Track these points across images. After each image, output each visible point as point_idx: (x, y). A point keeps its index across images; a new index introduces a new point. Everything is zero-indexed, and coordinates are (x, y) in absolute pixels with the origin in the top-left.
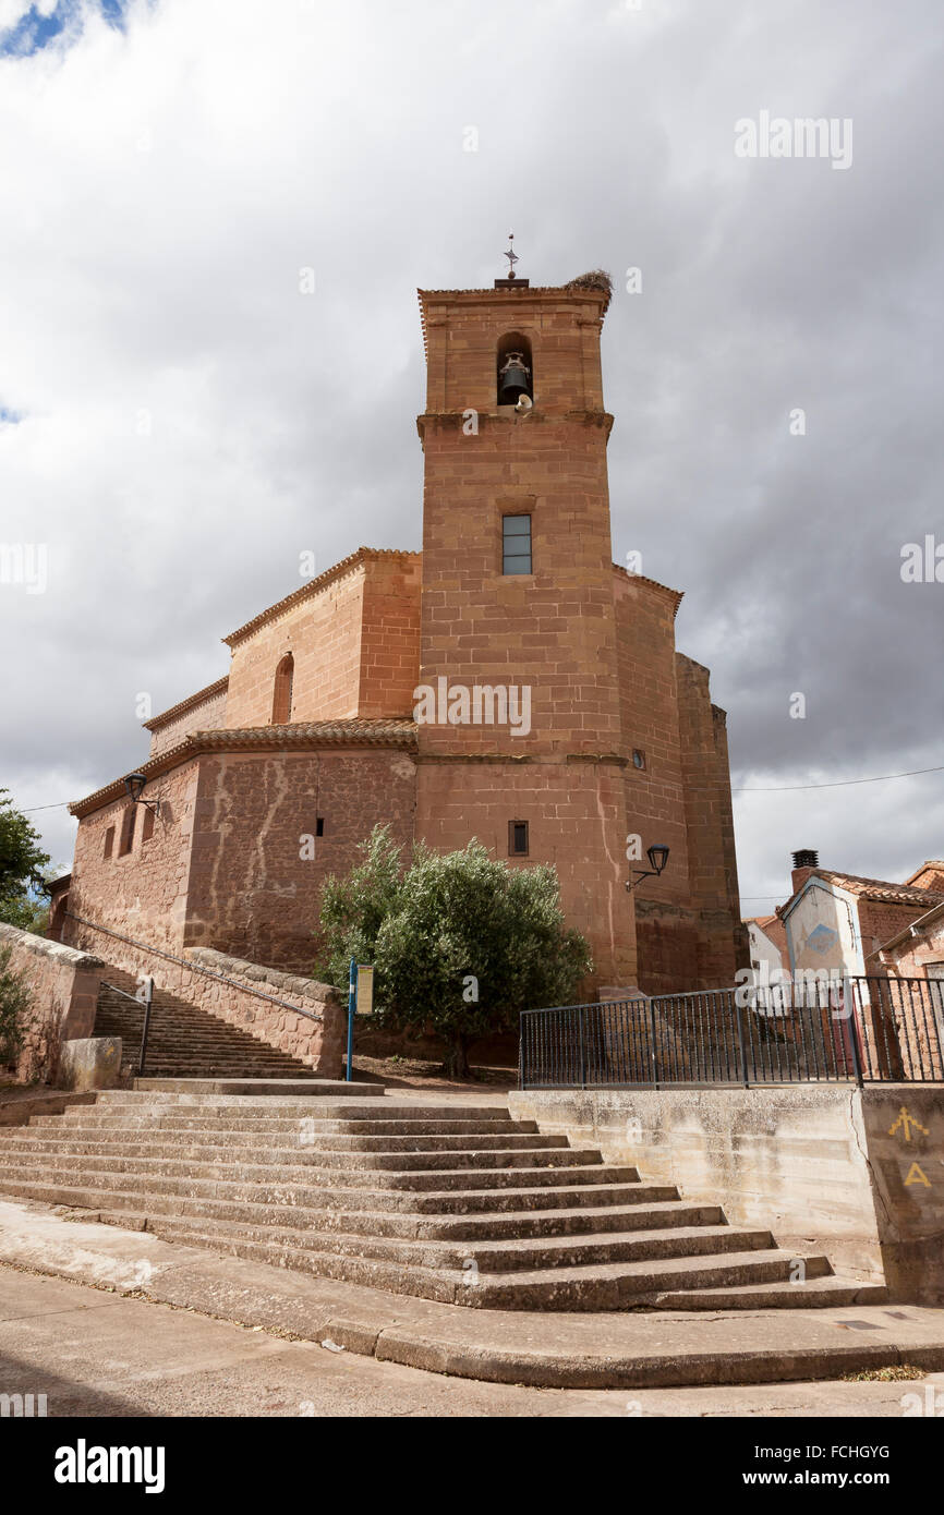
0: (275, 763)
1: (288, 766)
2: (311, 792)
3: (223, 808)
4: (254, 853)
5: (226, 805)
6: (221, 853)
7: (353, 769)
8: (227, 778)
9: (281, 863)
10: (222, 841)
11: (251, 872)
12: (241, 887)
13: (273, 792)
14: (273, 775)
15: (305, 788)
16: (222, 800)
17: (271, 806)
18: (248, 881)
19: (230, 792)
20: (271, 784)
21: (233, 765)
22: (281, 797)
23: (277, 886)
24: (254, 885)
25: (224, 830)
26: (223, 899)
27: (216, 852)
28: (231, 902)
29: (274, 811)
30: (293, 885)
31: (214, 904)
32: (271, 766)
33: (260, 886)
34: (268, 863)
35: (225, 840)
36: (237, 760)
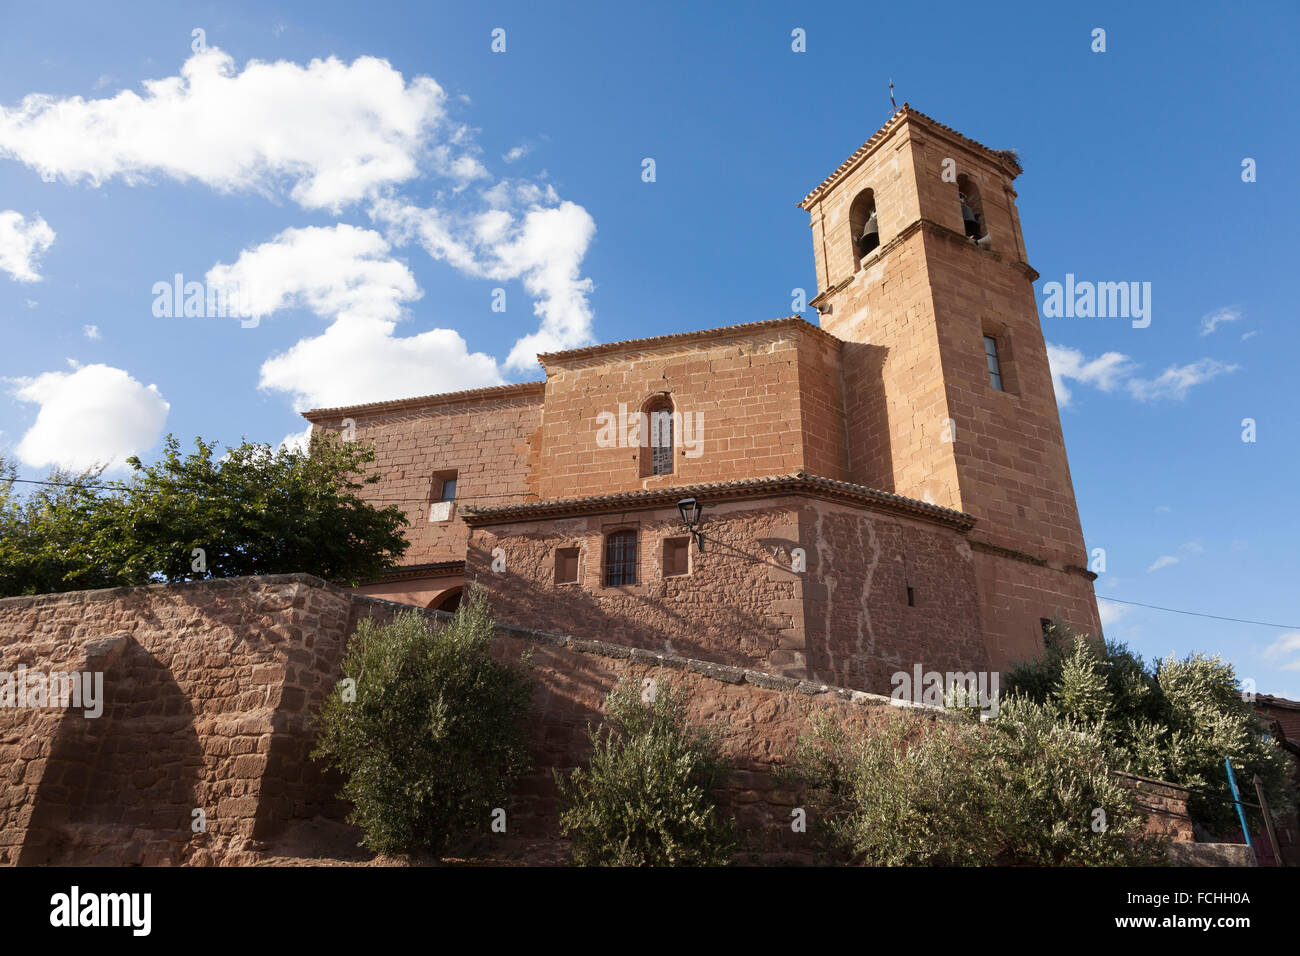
0: (867, 522)
1: (878, 525)
2: (898, 558)
3: (825, 560)
4: (861, 613)
5: (828, 557)
6: (830, 608)
7: (929, 542)
8: (825, 527)
9: (885, 629)
10: (830, 596)
11: (860, 634)
12: (853, 649)
13: (870, 552)
14: (865, 533)
15: (894, 554)
16: (824, 550)
17: (869, 566)
18: (859, 643)
19: (829, 542)
20: (866, 542)
21: (828, 514)
22: (876, 558)
23: (884, 654)
24: (864, 648)
25: (830, 584)
26: (839, 659)
27: (825, 606)
28: (846, 664)
29: (872, 572)
30: (898, 655)
31: (832, 665)
32: (862, 523)
33: (871, 649)
34: (874, 627)
35: (833, 595)
36: (831, 510)
